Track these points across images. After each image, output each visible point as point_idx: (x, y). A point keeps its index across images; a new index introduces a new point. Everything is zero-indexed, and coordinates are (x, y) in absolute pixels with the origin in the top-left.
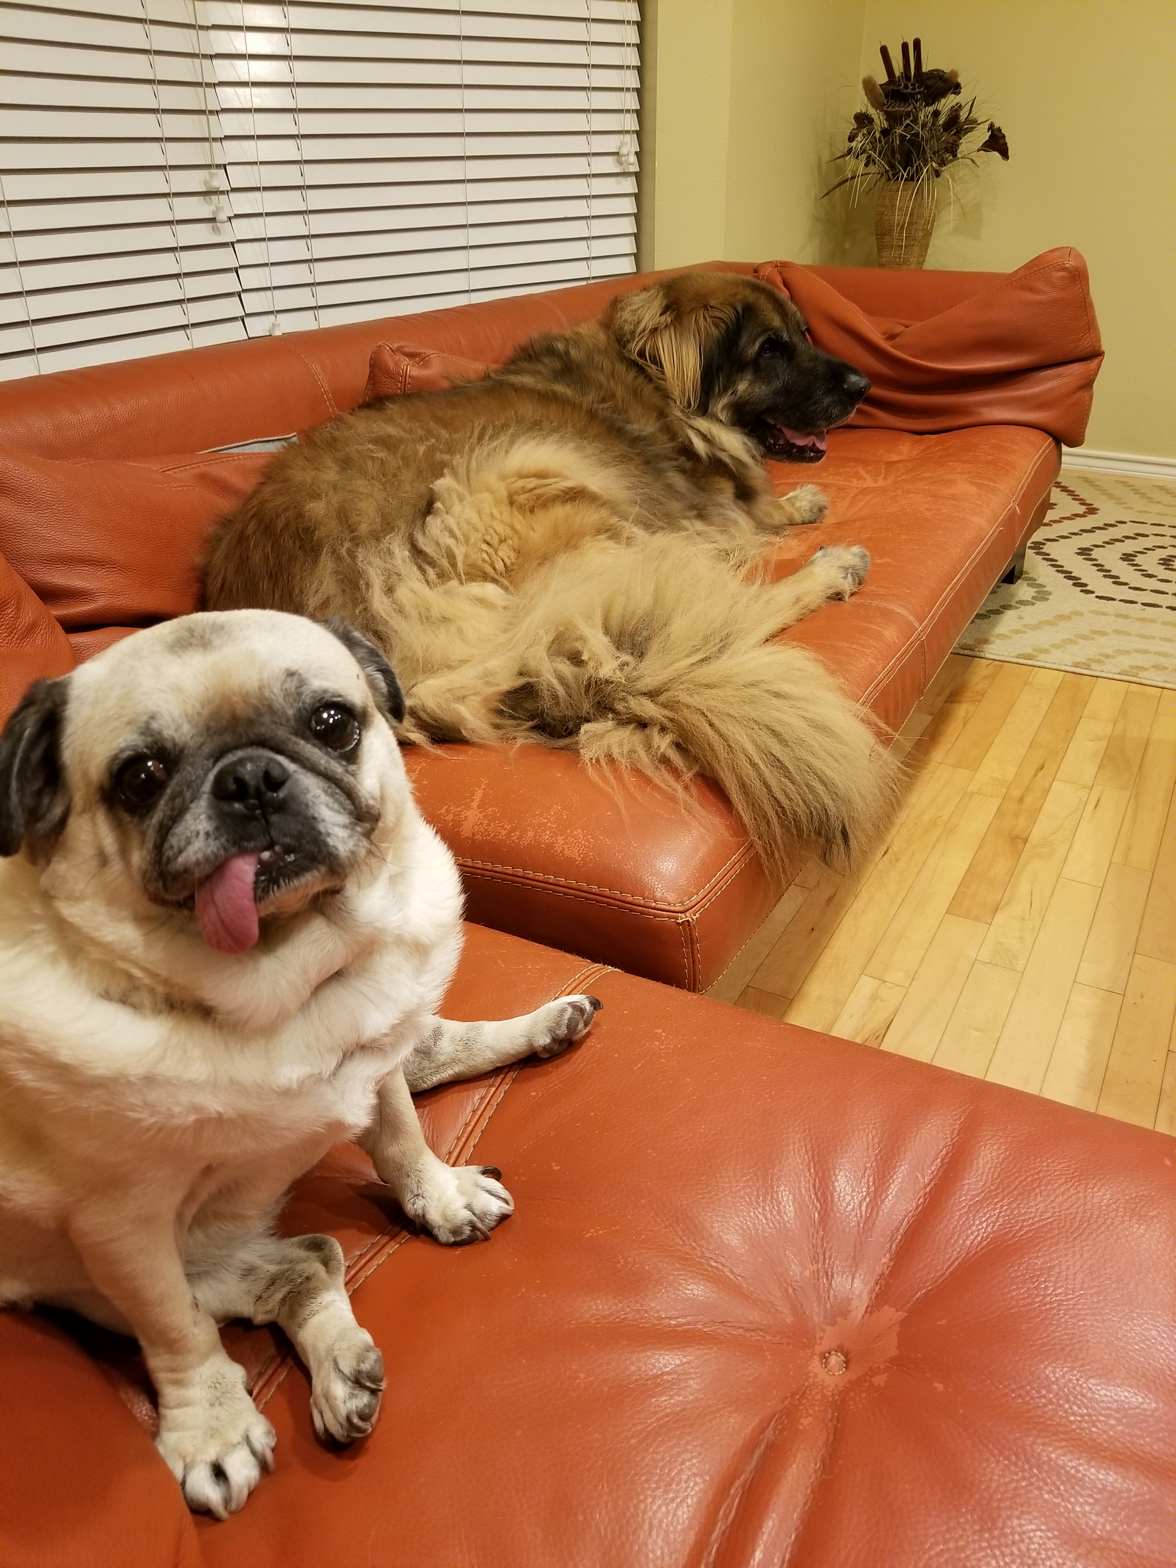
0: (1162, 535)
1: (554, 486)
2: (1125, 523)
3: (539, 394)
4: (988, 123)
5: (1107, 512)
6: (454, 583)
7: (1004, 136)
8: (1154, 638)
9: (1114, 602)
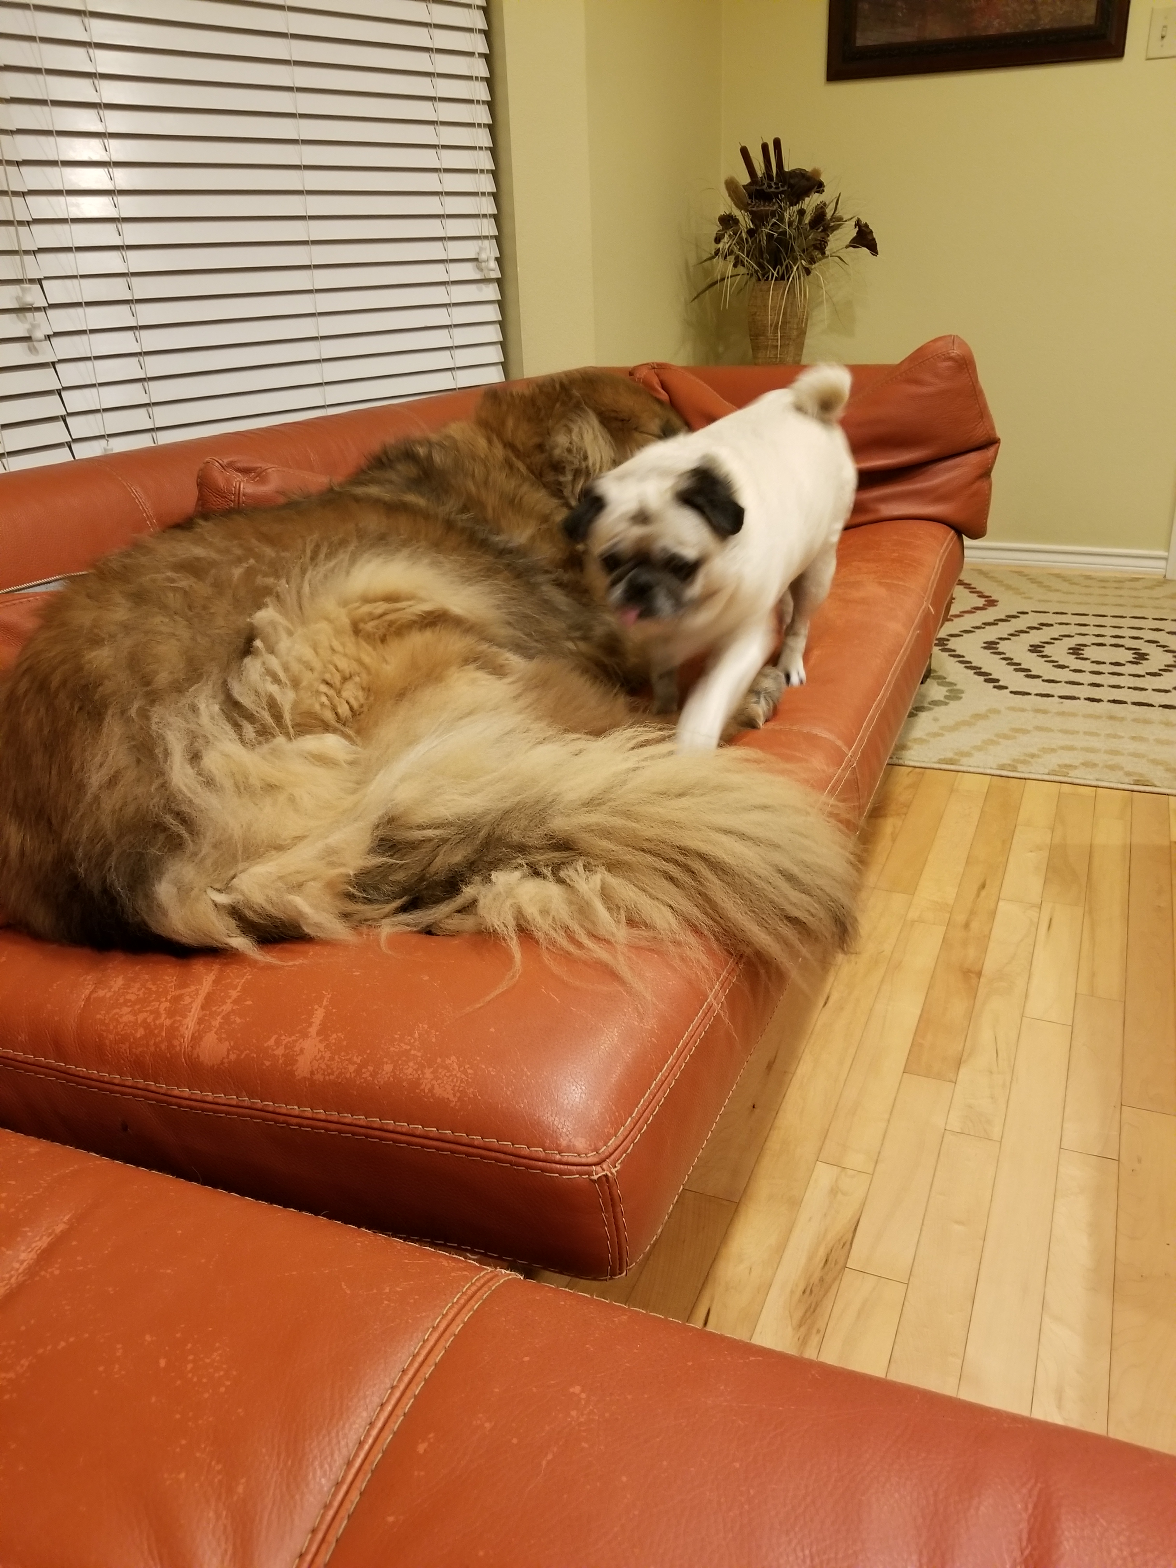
0: (1067, 624)
1: (408, 610)
2: (1027, 613)
3: (385, 503)
4: (855, 220)
5: (1007, 604)
6: (281, 740)
7: (871, 232)
8: (1078, 732)
9: (1029, 697)
